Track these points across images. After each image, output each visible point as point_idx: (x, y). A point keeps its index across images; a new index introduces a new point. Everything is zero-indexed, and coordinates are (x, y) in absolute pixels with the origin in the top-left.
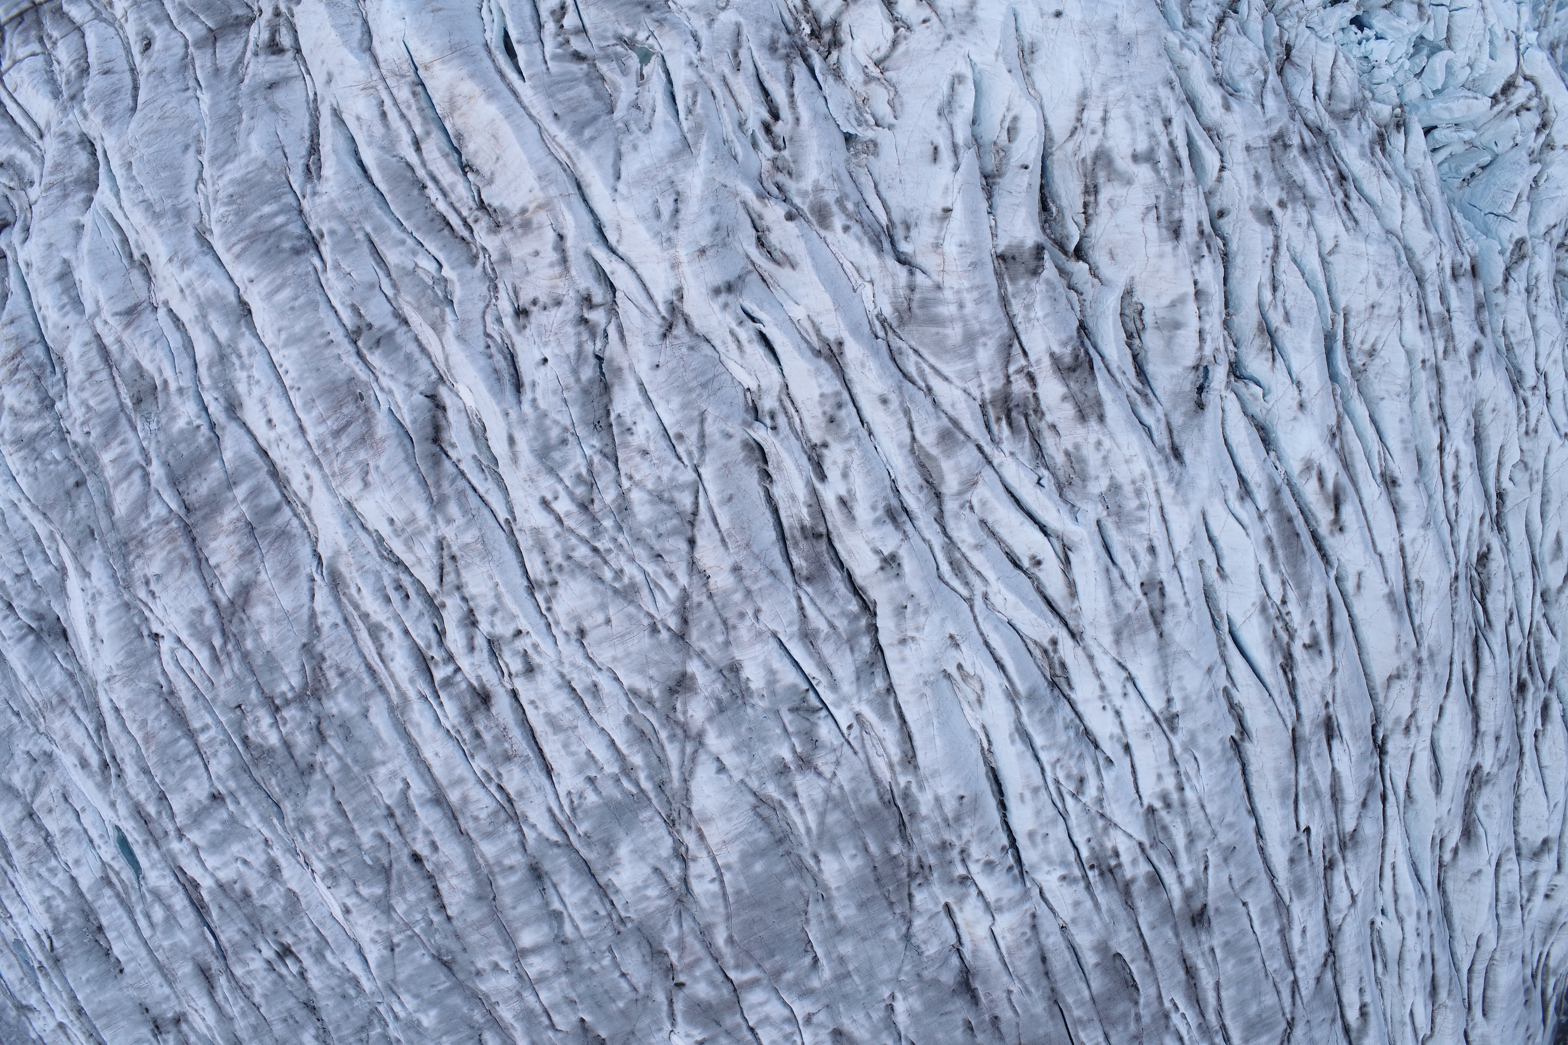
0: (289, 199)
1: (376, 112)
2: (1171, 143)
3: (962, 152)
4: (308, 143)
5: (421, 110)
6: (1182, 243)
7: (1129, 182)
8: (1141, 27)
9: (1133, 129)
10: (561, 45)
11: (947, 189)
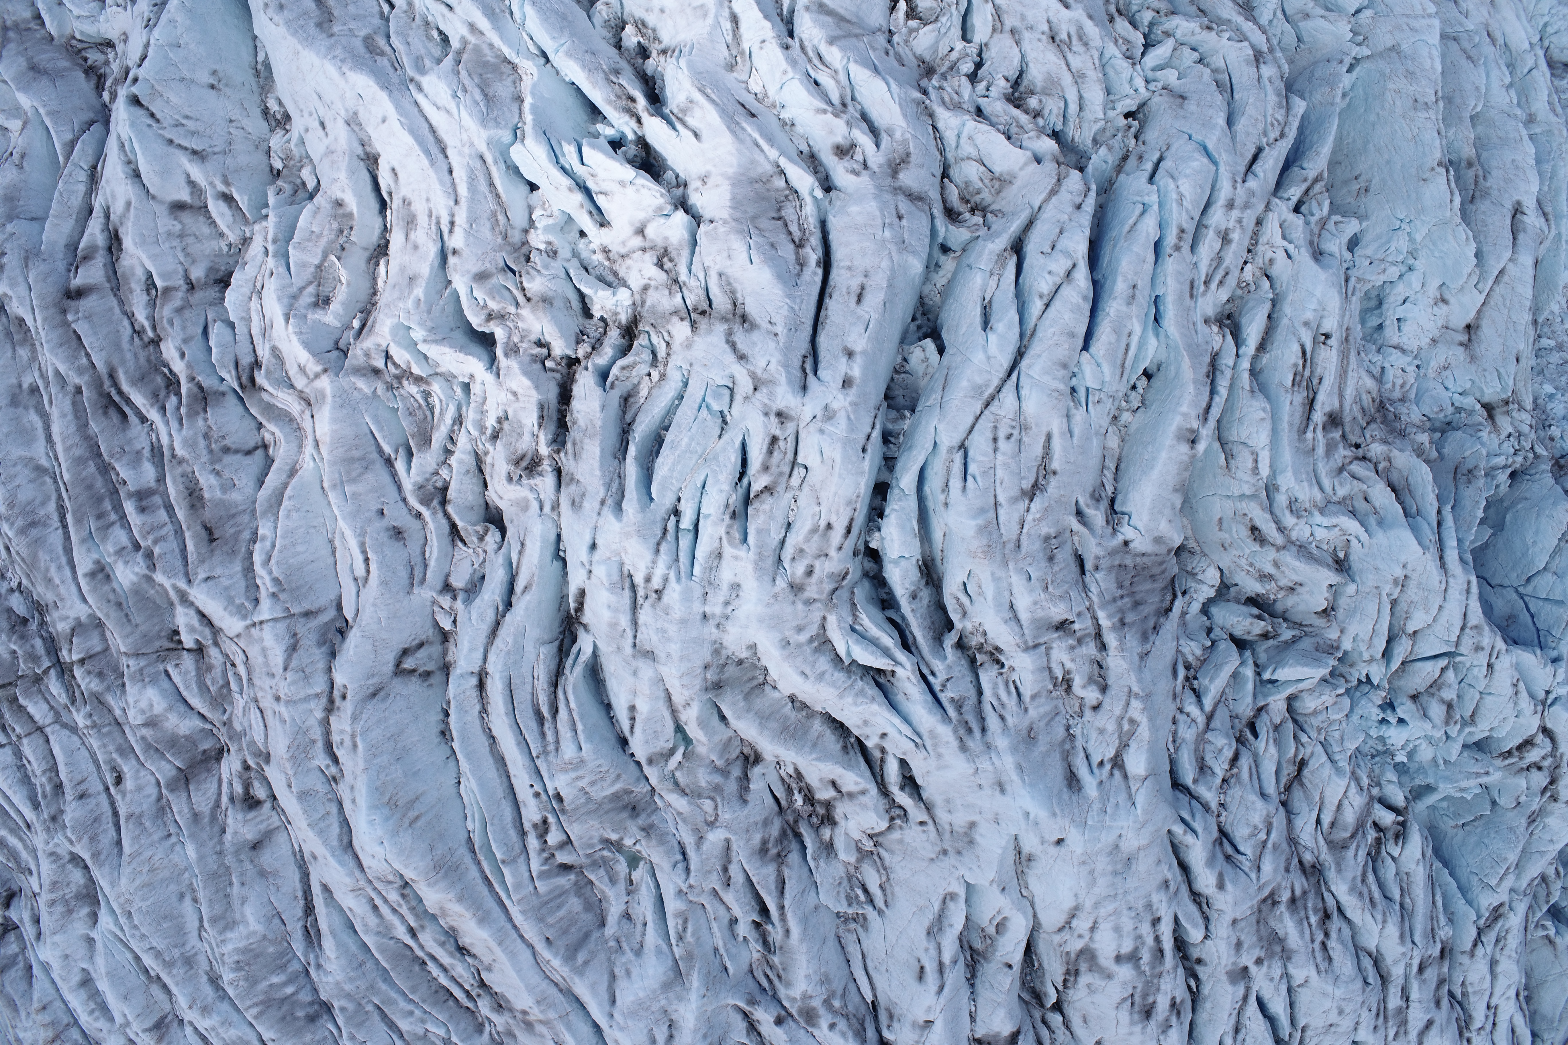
0: (295, 966)
1: (368, 908)
2: (1157, 939)
3: (947, 971)
4: (302, 902)
5: (412, 909)
6: (1153, 1022)
7: (1109, 976)
8: (1143, 842)
9: (1121, 936)
10: (547, 860)
11: (930, 1008)
